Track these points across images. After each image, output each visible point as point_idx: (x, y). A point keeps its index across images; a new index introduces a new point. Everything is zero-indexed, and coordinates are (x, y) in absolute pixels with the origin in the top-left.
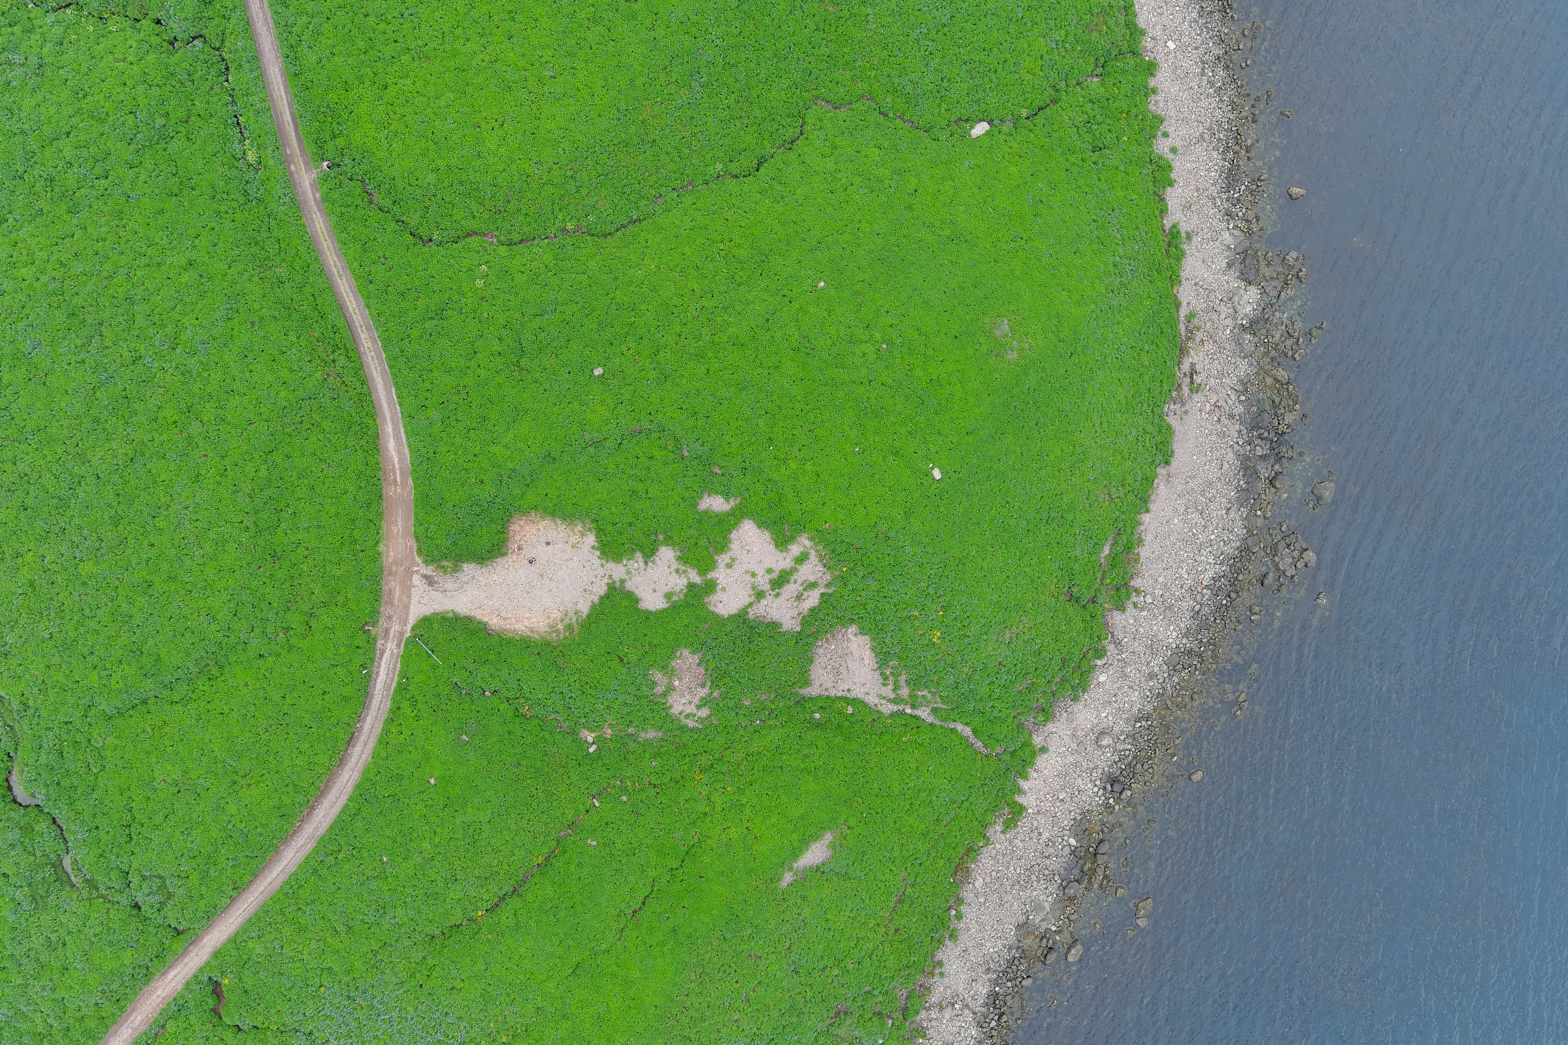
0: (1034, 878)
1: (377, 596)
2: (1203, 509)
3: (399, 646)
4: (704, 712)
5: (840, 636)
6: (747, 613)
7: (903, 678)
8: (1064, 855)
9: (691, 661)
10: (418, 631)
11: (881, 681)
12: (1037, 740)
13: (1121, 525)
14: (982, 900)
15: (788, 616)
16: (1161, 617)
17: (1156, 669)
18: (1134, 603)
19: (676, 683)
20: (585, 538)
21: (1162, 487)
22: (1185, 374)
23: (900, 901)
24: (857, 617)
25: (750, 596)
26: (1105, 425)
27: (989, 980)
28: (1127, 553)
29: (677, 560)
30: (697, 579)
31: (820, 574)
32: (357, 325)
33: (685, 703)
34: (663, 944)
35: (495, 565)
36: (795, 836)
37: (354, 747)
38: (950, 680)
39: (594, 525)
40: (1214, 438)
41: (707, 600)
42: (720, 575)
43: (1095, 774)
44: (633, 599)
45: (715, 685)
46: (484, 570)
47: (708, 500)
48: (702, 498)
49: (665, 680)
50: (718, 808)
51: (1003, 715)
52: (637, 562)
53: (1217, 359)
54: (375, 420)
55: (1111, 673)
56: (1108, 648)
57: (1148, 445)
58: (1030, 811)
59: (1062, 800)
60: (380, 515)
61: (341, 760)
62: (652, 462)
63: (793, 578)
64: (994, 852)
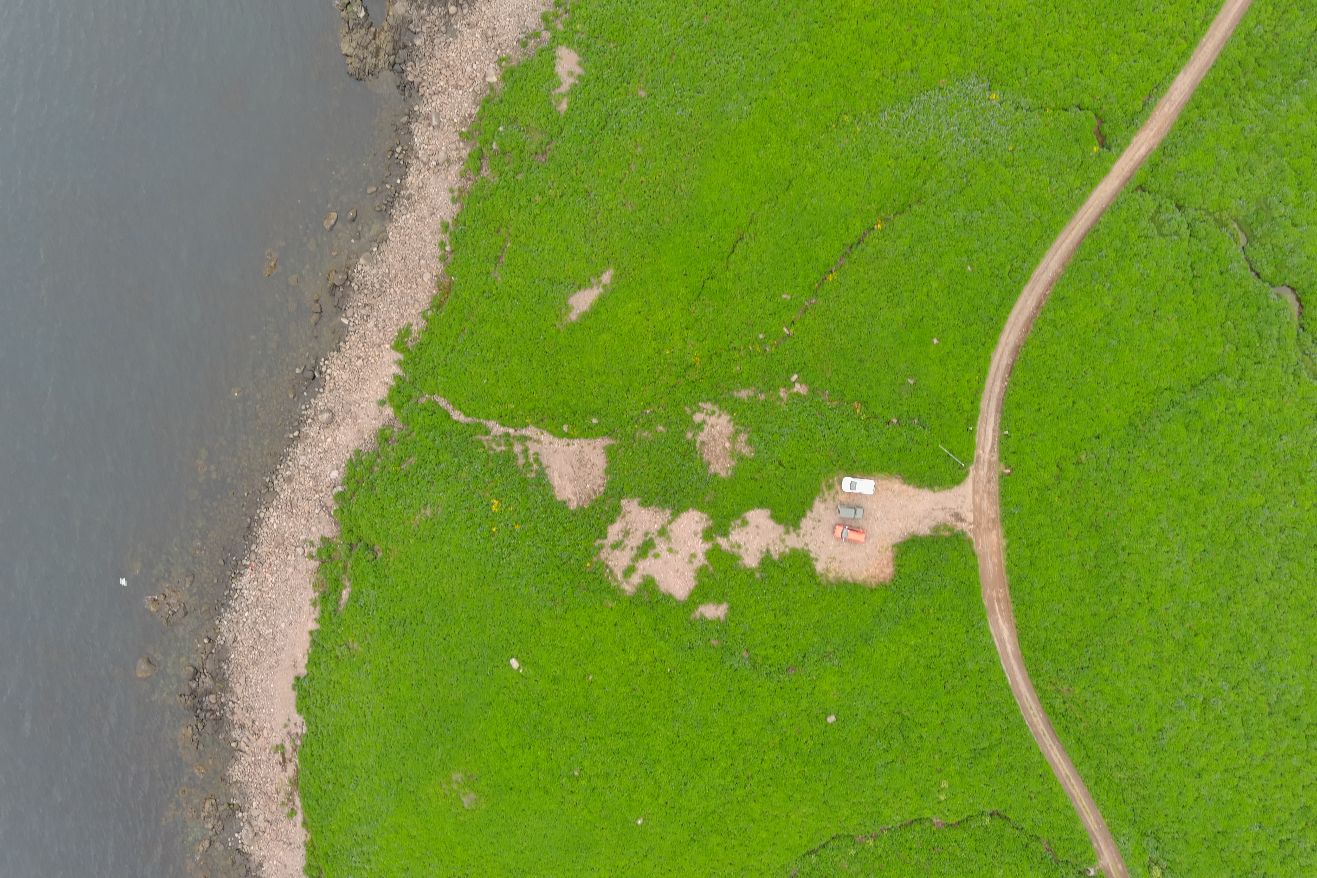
0: (377, 286)
1: (1004, 500)
2: (259, 639)
3: (979, 457)
4: (698, 418)
5: (583, 498)
6: (672, 515)
7: (521, 461)
8: (351, 309)
9: (717, 466)
10: (964, 472)
11: (540, 457)
12: (389, 411)
13: (334, 620)
14: (423, 262)
15: (634, 513)
16: (286, 535)
17: (285, 486)
18: (313, 545)
19: (727, 445)
20: (825, 567)
21: (300, 655)
22: (291, 761)
23: (498, 258)
24: (571, 519)
25: (671, 530)
26: (361, 713)
27: (407, 189)
28: (325, 592)
29: (741, 556)
30: (721, 541)
31: (610, 558)
32: (1048, 736)
33: (717, 425)
34: (714, 214)
35: (902, 536)
36: (604, 316)
37: (1007, 365)
38: (477, 464)
39: (818, 580)
40: (256, 706)
41: (710, 523)
42: (700, 547)
43: (332, 385)
44: (776, 518)
45: (692, 443)
46: (911, 531)
47: (719, 613)
48: (726, 615)
49: (738, 447)
50: (676, 336)
51: (423, 434)
52: (776, 551)
53: (261, 778)
54: (1023, 654)
55: (327, 480)
56: (333, 502)
57: (318, 697)
58: (387, 346)
59: (359, 358)
60: (1009, 572)
61: (1017, 352)
62: (773, 644)
63: (635, 551)
64: (417, 306)
